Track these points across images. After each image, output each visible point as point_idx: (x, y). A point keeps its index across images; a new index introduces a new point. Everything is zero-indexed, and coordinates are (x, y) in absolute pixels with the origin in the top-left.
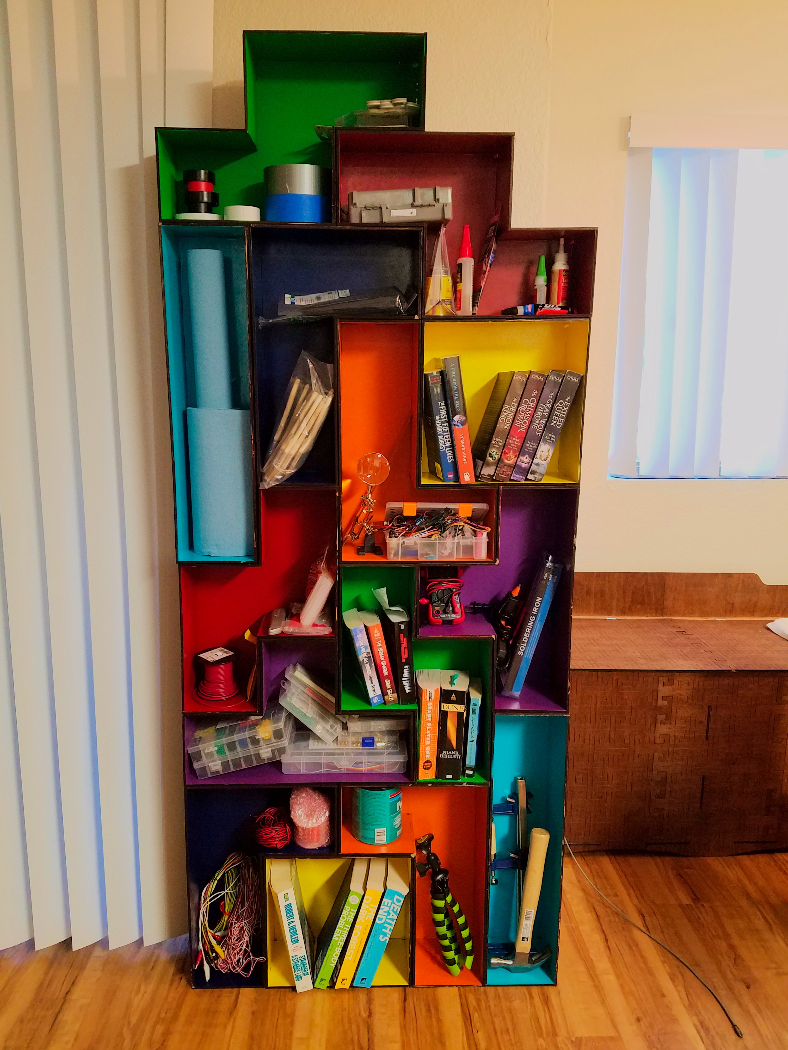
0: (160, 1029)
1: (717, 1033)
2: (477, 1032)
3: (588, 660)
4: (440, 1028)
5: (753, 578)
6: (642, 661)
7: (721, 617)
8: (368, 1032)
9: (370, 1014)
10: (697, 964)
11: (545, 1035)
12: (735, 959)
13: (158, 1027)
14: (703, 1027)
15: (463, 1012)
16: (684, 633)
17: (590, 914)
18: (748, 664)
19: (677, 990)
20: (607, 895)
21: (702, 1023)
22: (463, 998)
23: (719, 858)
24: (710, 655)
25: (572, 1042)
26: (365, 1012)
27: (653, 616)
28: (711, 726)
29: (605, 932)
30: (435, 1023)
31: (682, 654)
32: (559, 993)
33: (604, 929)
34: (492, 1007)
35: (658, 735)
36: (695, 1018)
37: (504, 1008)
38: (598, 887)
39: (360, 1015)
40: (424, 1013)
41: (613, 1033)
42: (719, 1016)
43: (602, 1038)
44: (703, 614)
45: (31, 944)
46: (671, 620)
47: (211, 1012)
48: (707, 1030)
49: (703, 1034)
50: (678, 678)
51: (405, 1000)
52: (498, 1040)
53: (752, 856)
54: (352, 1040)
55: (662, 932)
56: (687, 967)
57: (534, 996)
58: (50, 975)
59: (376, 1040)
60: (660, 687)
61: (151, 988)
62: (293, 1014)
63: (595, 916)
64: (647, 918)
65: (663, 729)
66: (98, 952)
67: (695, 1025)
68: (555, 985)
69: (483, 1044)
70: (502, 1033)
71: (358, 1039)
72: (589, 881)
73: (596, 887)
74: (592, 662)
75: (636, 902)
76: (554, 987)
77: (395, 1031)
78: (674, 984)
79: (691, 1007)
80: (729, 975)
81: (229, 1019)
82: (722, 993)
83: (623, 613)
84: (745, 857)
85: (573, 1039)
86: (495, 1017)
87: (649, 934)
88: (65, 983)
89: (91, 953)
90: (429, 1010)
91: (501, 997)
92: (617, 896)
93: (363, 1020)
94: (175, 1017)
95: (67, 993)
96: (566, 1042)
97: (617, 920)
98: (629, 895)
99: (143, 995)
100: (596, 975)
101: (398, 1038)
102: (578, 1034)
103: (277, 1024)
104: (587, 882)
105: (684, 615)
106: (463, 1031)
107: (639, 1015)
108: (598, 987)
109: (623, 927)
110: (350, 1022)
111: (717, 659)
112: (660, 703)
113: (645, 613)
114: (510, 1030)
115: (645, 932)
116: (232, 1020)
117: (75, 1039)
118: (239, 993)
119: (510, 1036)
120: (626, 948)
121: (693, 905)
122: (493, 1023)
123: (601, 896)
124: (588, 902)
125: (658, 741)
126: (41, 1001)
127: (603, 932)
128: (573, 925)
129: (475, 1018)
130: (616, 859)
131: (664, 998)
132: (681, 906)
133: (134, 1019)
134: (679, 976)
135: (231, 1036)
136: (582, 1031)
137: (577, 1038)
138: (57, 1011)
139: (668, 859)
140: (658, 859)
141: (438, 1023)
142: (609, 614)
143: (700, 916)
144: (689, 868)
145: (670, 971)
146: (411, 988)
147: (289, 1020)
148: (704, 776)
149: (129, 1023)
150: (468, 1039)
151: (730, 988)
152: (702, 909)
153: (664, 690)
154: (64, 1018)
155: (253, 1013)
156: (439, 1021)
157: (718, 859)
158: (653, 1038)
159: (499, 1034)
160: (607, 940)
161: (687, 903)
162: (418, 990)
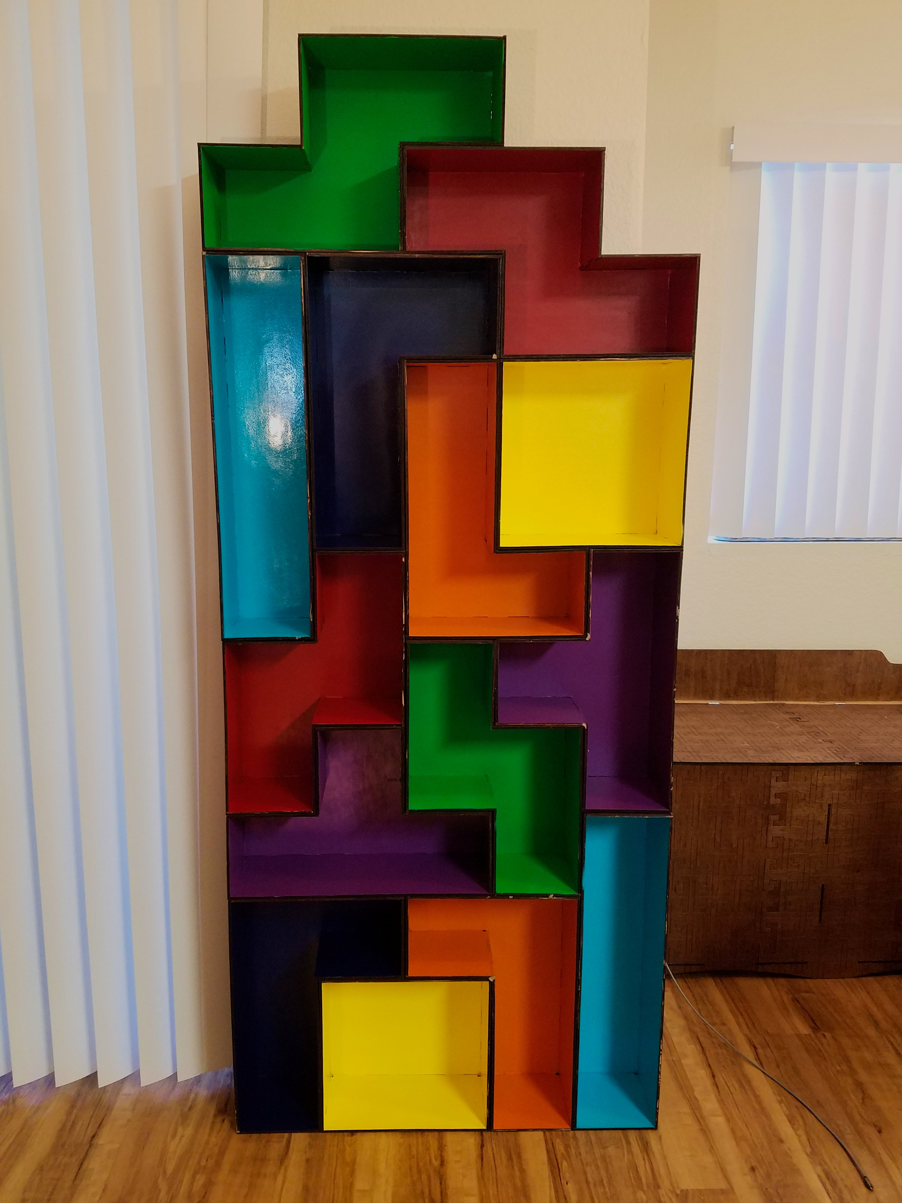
0: (201, 1180)
1: (846, 1186)
2: (567, 1183)
3: (689, 752)
4: (523, 1180)
5: (876, 657)
6: (751, 753)
7: (840, 700)
8: (441, 1183)
9: (442, 1163)
10: (819, 1104)
11: (645, 1188)
12: (863, 1099)
13: (198, 1176)
14: (829, 1179)
15: (549, 1159)
16: (798, 719)
17: (693, 1046)
18: (874, 755)
19: (797, 1134)
20: (714, 1024)
21: (828, 1175)
22: (549, 1142)
23: (841, 980)
24: (829, 745)
25: (677, 1195)
26: (436, 1159)
27: (762, 701)
28: (831, 826)
29: (712, 1066)
30: (517, 1173)
31: (797, 744)
32: (660, 1138)
33: (710, 1063)
34: (583, 1154)
35: (770, 839)
36: (819, 1168)
37: (598, 1155)
38: (702, 1013)
39: (430, 1163)
40: (504, 1161)
41: (723, 1185)
42: (847, 1165)
43: (713, 1191)
44: (818, 699)
45: (50, 1079)
46: (783, 705)
47: (260, 1160)
48: (834, 1183)
49: (829, 1187)
50: (793, 773)
51: (482, 1146)
52: (591, 1193)
53: (879, 978)
54: (423, 1193)
55: (778, 1066)
56: (808, 1108)
57: (631, 1141)
58: (73, 1116)
59: (449, 1192)
60: (773, 782)
61: (189, 1131)
62: (354, 1162)
63: (699, 1047)
64: (760, 1051)
65: (776, 831)
66: (127, 1089)
67: (819, 1176)
68: (656, 1128)
69: (573, 1198)
70: (595, 1185)
71: (430, 1191)
72: (691, 1007)
73: (700, 1014)
74: (694, 754)
75: (747, 1032)
76: (654, 1131)
77: (471, 1183)
78: (793, 1128)
79: (814, 1154)
80: (857, 1117)
81: (280, 1168)
82: (850, 1138)
83: (727, 696)
84: (871, 979)
85: (678, 1192)
86: (586, 1166)
87: (762, 1069)
88: (90, 1126)
89: (119, 1090)
90: (510, 1158)
91: (593, 1142)
92: (724, 1024)
93: (435, 1170)
94: (218, 1164)
95: (93, 1137)
96: (670, 1195)
97: (725, 1052)
98: (738, 1024)
99: (180, 1139)
100: (702, 1117)
101: (476, 1191)
102: (684, 1187)
103: (335, 1174)
104: (689, 1008)
105: (797, 699)
106: (550, 1183)
107: (753, 1164)
108: (705, 1130)
109: (732, 1061)
110: (419, 1172)
111: (838, 750)
112: (773, 801)
113: (753, 697)
114: (605, 1182)
115: (759, 1067)
116: (283, 1168)
117: (104, 1190)
118: (290, 1138)
119: (604, 1188)
120: (737, 1085)
121: (813, 1035)
122: (585, 1173)
123: (705, 1024)
124: (691, 1030)
125: (770, 844)
126: (63, 1145)
127: (709, 1065)
128: (674, 1059)
129: (563, 1167)
130: (721, 981)
131: (782, 1144)
132: (799, 1036)
133: (170, 1168)
134: (798, 1117)
135: (282, 1189)
136: (687, 1183)
137: (682, 1191)
138: (82, 1157)
139: (782, 981)
140: (770, 981)
141: (521, 1174)
142: (712, 698)
143: (822, 1049)
144: (807, 992)
145: (787, 1112)
146: (489, 1133)
147: (348, 1169)
148: (823, 885)
149: (165, 1172)
150: (556, 1191)
151: (859, 1133)
152: (823, 1040)
153: (778, 786)
154: (90, 1167)
155: (308, 1160)
156: (522, 1171)
157: (840, 982)
158: (770, 1190)
159: (592, 1186)
160: (714, 1076)
161: (806, 1033)
162: (497, 1134)
